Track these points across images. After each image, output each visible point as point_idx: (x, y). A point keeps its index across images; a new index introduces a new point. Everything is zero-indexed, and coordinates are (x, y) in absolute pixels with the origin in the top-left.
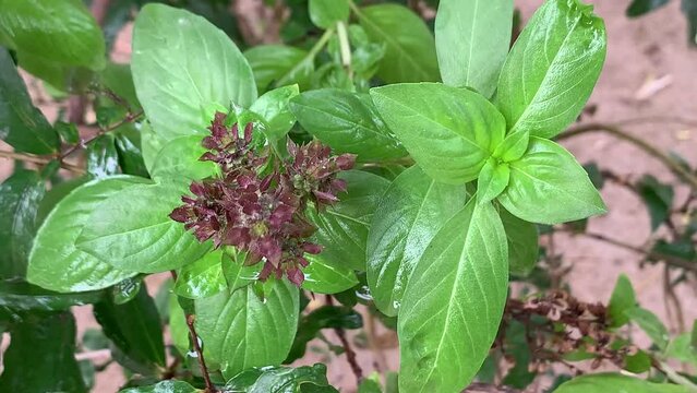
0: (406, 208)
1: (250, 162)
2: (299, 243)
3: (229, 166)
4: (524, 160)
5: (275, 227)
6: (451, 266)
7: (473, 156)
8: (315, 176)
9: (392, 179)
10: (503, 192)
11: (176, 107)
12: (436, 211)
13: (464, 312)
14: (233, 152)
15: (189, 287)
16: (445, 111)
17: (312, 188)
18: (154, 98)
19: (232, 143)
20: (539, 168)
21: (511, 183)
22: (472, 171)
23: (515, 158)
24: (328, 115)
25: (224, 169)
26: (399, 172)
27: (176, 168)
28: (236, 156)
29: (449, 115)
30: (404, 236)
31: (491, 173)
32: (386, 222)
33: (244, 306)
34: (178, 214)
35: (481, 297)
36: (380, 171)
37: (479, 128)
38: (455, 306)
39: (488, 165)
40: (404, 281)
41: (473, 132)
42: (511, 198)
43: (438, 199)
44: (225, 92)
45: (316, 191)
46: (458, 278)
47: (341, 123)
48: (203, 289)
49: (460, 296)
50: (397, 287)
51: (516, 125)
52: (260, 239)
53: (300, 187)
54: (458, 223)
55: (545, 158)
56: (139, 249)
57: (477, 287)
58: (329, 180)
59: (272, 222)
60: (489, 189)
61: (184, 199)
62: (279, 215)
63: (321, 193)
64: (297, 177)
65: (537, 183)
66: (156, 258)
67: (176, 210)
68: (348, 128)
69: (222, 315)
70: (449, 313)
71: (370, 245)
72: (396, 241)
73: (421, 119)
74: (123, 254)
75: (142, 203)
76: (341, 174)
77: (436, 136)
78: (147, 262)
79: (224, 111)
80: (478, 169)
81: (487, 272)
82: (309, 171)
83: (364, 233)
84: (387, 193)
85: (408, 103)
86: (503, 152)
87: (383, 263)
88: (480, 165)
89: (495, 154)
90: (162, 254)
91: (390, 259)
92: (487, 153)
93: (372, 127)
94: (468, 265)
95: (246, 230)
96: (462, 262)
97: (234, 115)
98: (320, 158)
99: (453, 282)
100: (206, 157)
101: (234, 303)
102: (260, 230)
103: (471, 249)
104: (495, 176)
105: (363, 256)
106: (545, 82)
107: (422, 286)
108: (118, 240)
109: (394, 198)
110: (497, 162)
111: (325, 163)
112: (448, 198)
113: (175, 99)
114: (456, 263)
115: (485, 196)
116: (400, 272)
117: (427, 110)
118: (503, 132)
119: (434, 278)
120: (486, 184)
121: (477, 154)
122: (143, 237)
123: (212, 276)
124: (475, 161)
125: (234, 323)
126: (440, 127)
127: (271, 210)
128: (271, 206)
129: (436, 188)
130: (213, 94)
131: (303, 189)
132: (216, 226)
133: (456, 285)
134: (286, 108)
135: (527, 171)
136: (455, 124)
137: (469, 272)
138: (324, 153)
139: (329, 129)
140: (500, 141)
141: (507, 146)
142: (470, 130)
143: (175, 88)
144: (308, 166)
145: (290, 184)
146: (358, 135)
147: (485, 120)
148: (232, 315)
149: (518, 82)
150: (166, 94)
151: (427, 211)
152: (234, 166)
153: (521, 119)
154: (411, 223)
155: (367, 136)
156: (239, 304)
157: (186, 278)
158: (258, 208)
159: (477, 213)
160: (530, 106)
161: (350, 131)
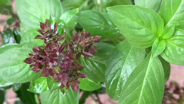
0: (121, 57)
1: (56, 39)
2: (77, 73)
3: (48, 41)
4: (172, 38)
5: (64, 68)
6: (140, 82)
7: (150, 37)
8: (83, 45)
9: (115, 45)
10: (163, 52)
11: (32, 17)
12: (133, 59)
13: (145, 101)
14: (48, 35)
15: (35, 88)
16: (139, 17)
17: (82, 51)
18: (24, 14)
19: (49, 31)
20: (179, 42)
21: (166, 48)
22: (149, 43)
23: (168, 38)
24: (90, 20)
25: (45, 42)
26: (118, 43)
27: (30, 41)
28: (50, 36)
29: (141, 19)
30: (120, 69)
31: (158, 44)
32: (113, 63)
33: (58, 94)
34: (27, 61)
35: (153, 96)
36: (111, 42)
37: (153, 25)
38: (142, 99)
39: (156, 41)
40: (120, 87)
41: (150, 26)
42: (166, 54)
43: (134, 54)
44: (51, 11)
45: (83, 52)
46: (143, 87)
47: (95, 23)
48: (41, 89)
49: (144, 95)
50: (117, 89)
51: (168, 24)
52: (57, 74)
53: (77, 50)
54: (144, 65)
55: (181, 38)
56: (15, 74)
57: (151, 91)
58: (89, 46)
59: (63, 66)
60: (157, 51)
61: (30, 55)
62: (66, 63)
63: (86, 53)
64: (75, 46)
65: (177, 48)
66: (21, 77)
67: (27, 59)
68: (98, 26)
69: (50, 97)
70: (139, 102)
71: (106, 72)
72: (117, 71)
73: (128, 21)
74: (9, 75)
75: (16, 56)
76: (95, 44)
77: (135, 28)
78: (18, 79)
79: (48, 18)
80: (152, 42)
81: (155, 85)
82: (80, 43)
83: (104, 67)
84: (113, 52)
85: (123, 14)
86: (163, 35)
87: (112, 80)
88: (153, 40)
89: (159, 36)
90: (24, 75)
91: (114, 78)
92: (156, 35)
93: (107, 25)
94: (147, 83)
95: (51, 70)
96: (145, 81)
97: (52, 20)
98: (86, 37)
99: (141, 89)
100: (38, 37)
101: (54, 93)
102: (57, 70)
103: (148, 75)
104: (159, 45)
105: (104, 77)
106: (181, 5)
107: (128, 91)
108: (7, 70)
109: (116, 53)
110: (160, 39)
111: (87, 40)
112: (138, 54)
113: (31, 14)
114: (142, 82)
115: (155, 54)
116: (119, 83)
117: (131, 17)
118: (163, 26)
119: (133, 87)
120: (156, 49)
121: (152, 36)
122: (16, 69)
123: (44, 84)
124: (151, 39)
125: (54, 101)
126: (136, 24)
127: (63, 61)
128: (63, 59)
129: (133, 49)
130: (46, 12)
131: (78, 51)
132: (40, 67)
133: (142, 90)
134: (74, 18)
135: (173, 43)
136: (142, 23)
137: (147, 85)
138: (88, 35)
139: (91, 26)
140: (161, 30)
141: (165, 32)
142: (149, 26)
143: (31, 10)
144: (80, 41)
145: (72, 49)
146: (102, 28)
147: (156, 21)
148: (54, 97)
149: (169, 6)
150: (28, 13)
151: (129, 59)
152: (50, 41)
153: (170, 21)
154: (123, 64)
155: (106, 29)
156: (56, 94)
157: (34, 85)
158: (56, 60)
159: (151, 60)
160: (174, 15)
161: (99, 27)
